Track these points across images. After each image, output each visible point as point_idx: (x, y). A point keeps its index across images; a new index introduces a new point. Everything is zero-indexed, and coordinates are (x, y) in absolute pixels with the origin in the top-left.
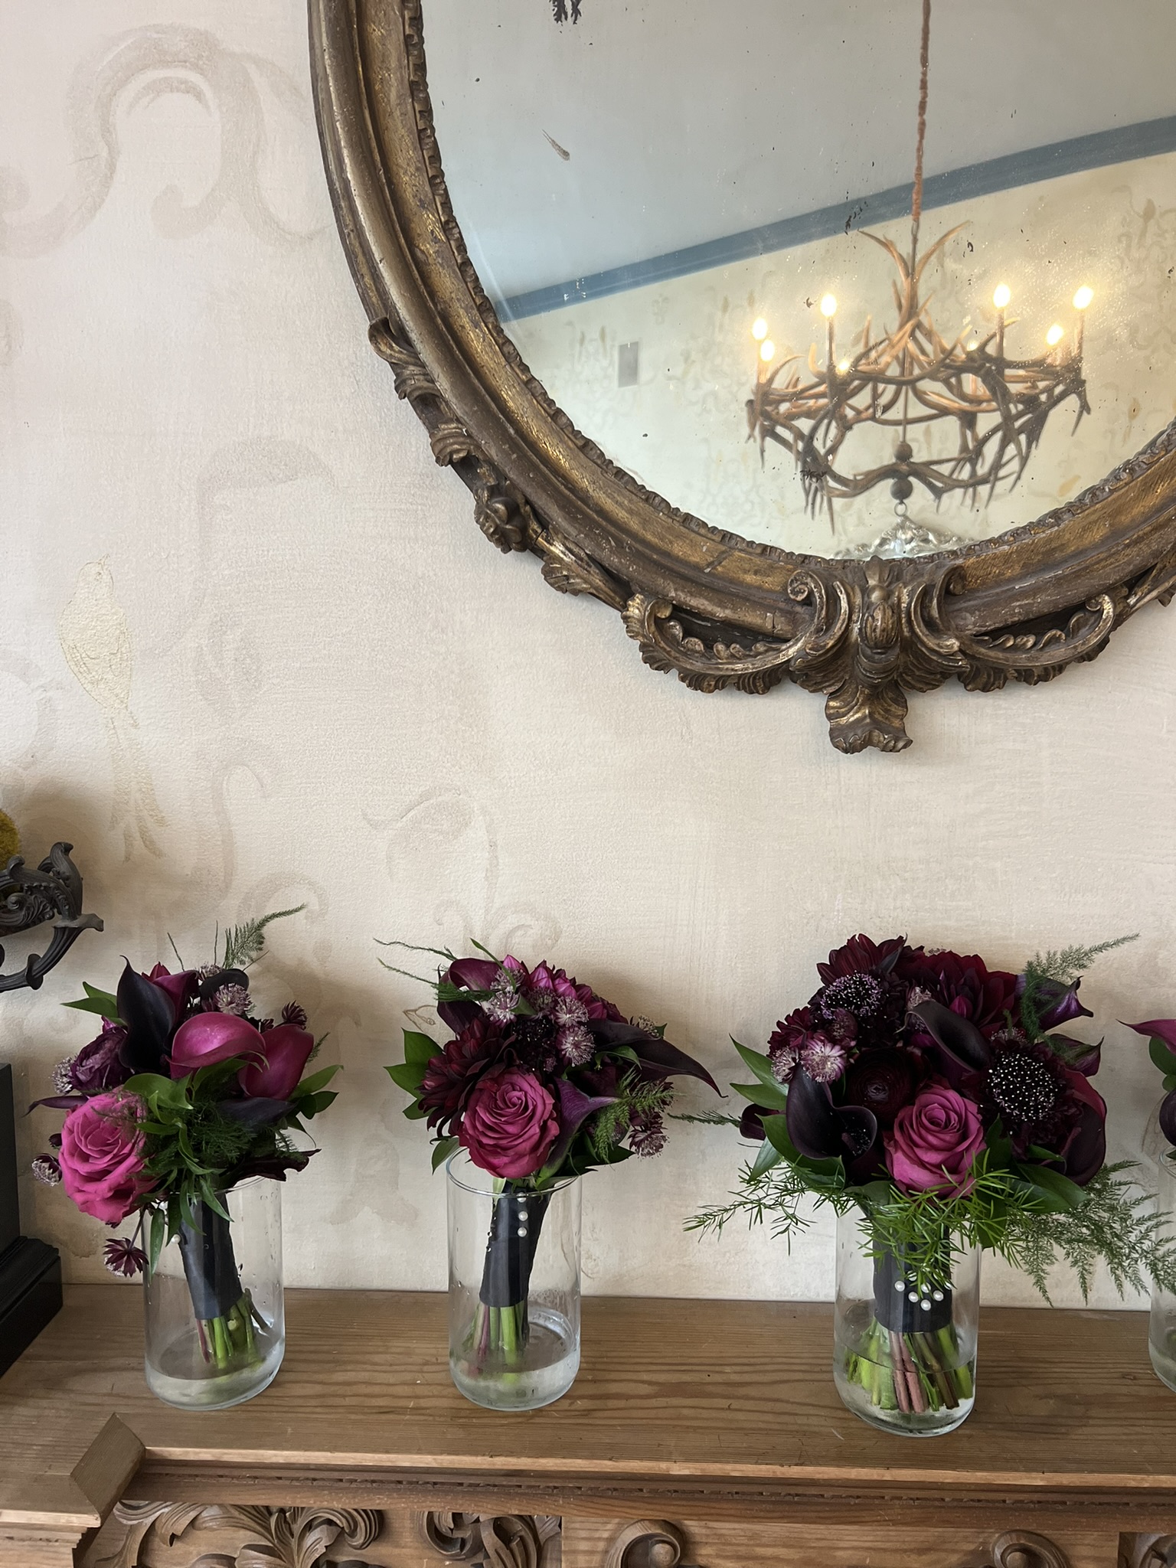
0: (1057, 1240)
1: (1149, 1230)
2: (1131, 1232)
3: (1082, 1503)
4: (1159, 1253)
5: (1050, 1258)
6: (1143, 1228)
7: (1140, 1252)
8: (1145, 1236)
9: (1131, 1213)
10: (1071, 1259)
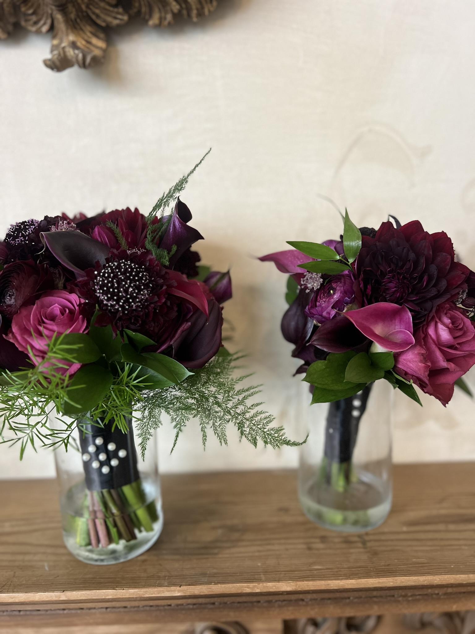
0: (167, 408)
1: (245, 398)
2: (231, 400)
3: (226, 603)
4: (248, 415)
5: (157, 424)
6: (241, 397)
7: (233, 414)
8: (241, 402)
9: (235, 387)
10: (174, 423)
